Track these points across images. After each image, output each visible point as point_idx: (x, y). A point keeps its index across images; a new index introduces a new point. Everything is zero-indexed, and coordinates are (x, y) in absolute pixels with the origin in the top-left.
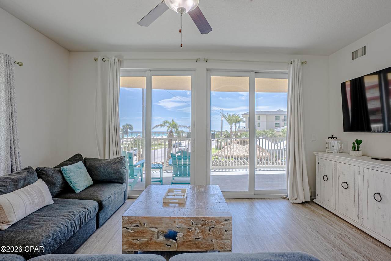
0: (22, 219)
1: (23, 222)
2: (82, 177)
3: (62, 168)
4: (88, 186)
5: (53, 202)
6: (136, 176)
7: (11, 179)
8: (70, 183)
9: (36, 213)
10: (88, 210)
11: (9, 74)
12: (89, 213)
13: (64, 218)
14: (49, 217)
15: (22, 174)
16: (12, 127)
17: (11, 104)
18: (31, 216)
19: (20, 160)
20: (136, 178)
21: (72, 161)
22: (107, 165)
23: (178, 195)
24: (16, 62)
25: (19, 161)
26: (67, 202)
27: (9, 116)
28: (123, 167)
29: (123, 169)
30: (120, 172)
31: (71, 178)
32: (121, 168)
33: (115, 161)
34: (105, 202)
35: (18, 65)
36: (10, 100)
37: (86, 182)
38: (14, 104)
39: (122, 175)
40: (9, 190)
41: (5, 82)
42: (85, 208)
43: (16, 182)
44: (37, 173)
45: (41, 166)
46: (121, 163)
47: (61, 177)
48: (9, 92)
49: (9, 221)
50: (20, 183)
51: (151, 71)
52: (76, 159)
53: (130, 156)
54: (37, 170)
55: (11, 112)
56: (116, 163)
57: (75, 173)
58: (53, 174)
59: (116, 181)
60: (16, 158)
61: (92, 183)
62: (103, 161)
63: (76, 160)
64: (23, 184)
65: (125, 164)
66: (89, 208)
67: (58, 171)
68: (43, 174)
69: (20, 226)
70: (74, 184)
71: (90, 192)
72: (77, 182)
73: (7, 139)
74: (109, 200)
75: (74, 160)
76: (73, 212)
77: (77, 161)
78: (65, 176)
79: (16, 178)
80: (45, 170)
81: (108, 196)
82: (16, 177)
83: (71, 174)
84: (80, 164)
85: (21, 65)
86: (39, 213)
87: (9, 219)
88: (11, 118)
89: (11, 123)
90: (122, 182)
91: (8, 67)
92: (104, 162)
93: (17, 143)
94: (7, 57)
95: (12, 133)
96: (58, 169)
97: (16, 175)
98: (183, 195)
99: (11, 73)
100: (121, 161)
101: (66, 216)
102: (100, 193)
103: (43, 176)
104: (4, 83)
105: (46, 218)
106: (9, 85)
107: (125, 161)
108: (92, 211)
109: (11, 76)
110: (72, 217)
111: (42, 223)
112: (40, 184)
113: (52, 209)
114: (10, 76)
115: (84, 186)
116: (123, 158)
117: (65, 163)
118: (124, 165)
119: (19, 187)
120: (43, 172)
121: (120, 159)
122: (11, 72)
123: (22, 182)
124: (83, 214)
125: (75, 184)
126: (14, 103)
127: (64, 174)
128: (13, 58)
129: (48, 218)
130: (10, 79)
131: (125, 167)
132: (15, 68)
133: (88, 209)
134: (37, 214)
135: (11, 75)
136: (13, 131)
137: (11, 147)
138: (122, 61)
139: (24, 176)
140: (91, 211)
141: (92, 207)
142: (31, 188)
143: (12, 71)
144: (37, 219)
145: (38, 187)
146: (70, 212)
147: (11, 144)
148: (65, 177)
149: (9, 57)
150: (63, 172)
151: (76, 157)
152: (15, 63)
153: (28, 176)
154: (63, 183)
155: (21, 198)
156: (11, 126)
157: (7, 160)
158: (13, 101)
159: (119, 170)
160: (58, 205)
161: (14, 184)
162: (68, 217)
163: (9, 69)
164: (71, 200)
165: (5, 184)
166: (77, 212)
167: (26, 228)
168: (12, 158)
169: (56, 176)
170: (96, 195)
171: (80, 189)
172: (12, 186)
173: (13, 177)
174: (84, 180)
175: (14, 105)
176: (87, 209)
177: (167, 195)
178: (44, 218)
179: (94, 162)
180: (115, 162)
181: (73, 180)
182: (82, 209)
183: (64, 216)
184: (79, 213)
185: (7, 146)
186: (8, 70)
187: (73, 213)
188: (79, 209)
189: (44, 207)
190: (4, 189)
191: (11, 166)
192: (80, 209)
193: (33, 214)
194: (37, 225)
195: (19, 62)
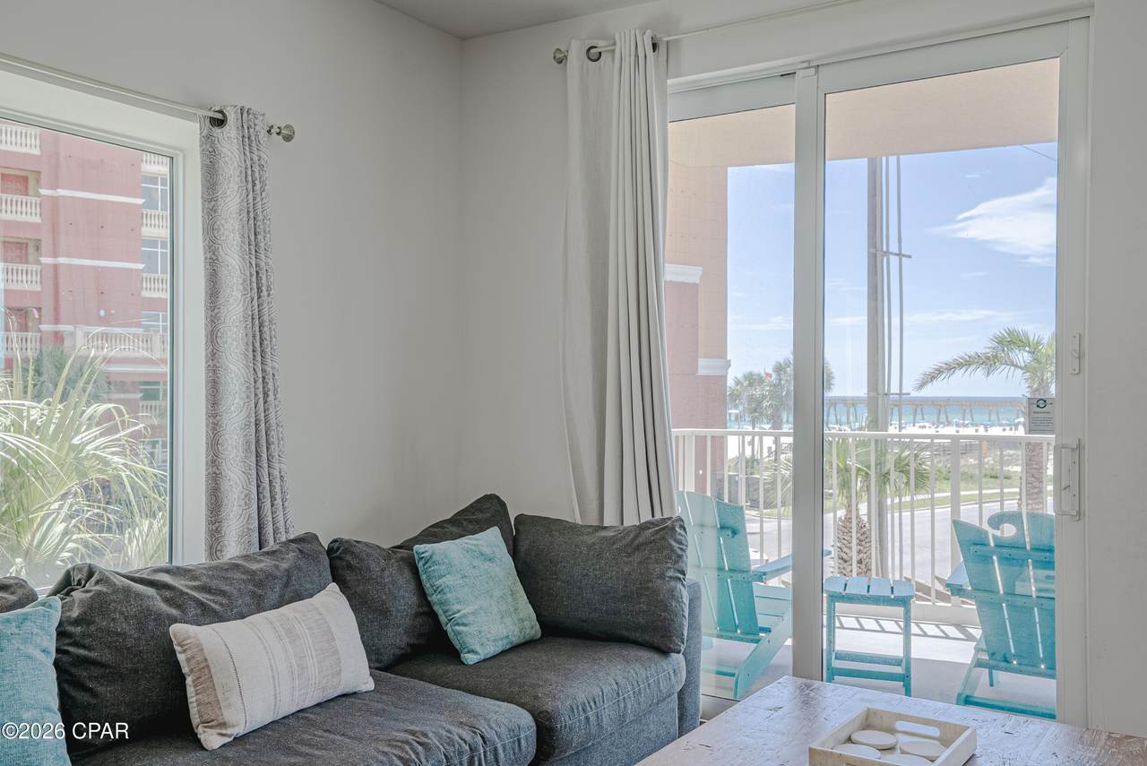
0: (265, 727)
1: (266, 735)
2: (491, 597)
3: (416, 547)
4: (516, 640)
5: (370, 685)
6: (768, 630)
7: (246, 571)
8: (443, 619)
9: (307, 715)
10: (485, 742)
11: (250, 178)
12: (490, 757)
13: (386, 749)
14: (343, 735)
15: (283, 559)
16: (261, 380)
17: (259, 289)
18: (292, 721)
19: (286, 504)
20: (764, 643)
21: (465, 523)
22: (599, 556)
23: (906, 748)
24: (272, 127)
25: (284, 509)
26: (417, 693)
27: (254, 336)
28: (670, 573)
29: (672, 583)
30: (655, 592)
31: (449, 595)
32: (662, 576)
33: (637, 537)
34: (567, 721)
35: (280, 137)
36: (254, 278)
37: (508, 621)
38: (269, 289)
39: (666, 608)
40: (235, 610)
41: (241, 210)
42: (473, 729)
43: (259, 584)
44: (331, 559)
45: (346, 537)
46: (660, 550)
47: (412, 586)
48: (253, 248)
49: (226, 720)
50: (272, 589)
51: (817, 72)
52: (480, 516)
53: (731, 522)
54: (330, 551)
55: (257, 322)
56: (638, 548)
57: (464, 577)
58: (383, 570)
59: (637, 636)
60: (273, 498)
61: (533, 632)
62: (589, 534)
63: (477, 521)
64: (281, 596)
65: (680, 557)
66: (490, 734)
67: (402, 559)
68: (350, 567)
69: (253, 747)
70: (458, 624)
71: (514, 667)
72: (471, 618)
73: (247, 425)
74: (587, 719)
75: (470, 521)
76: (425, 735)
77: (481, 526)
78: (428, 585)
79: (261, 570)
80: (356, 550)
81: (582, 697)
82: (262, 565)
83: (448, 581)
84: (491, 539)
85: (288, 138)
86: (319, 714)
87: (228, 715)
88: (258, 345)
89: (259, 365)
90: (663, 647)
91: (248, 154)
92: (589, 540)
93: (276, 442)
94: (245, 115)
95: (261, 401)
96: (404, 553)
97: (262, 561)
98: (932, 754)
99: (257, 175)
100: (663, 538)
101: (395, 746)
102: (552, 677)
103: (350, 577)
104: (237, 213)
105: (332, 736)
106: (252, 222)
107: (680, 543)
108: (500, 751)
109: (258, 187)
110: (417, 754)
111: (316, 752)
112: (331, 604)
113: (360, 710)
114: (254, 185)
115: (495, 640)
116: (673, 529)
117: (435, 533)
118: (677, 562)
119: (267, 603)
120: (348, 557)
121: (657, 532)
122: (256, 169)
123: (277, 589)
124: (461, 753)
125: (464, 625)
126: (268, 286)
127: (424, 577)
128: (263, 115)
129: (338, 737)
130: (254, 199)
131: (683, 573)
132: (271, 150)
133: (487, 735)
134: (312, 716)
135: (257, 182)
136: (266, 395)
137: (258, 455)
138: (677, 41)
139: (285, 565)
140: (496, 749)
141: (503, 731)
142: (297, 615)
143: (262, 166)
144: (306, 737)
145: (320, 614)
146: (413, 733)
147: (257, 442)
148: (427, 592)
149: (251, 116)
150: (420, 565)
151: (481, 511)
152: (269, 132)
153: (299, 568)
154: (417, 615)
155: (263, 643)
156: (260, 375)
157: (246, 504)
158: (264, 281)
159: (650, 585)
160: (384, 697)
161: (254, 593)
162: (403, 749)
163: (252, 160)
164: (434, 687)
165: (226, 588)
166: (440, 738)
167: (265, 759)
168: (261, 496)
169: (394, 583)
170: (533, 686)
171: (477, 648)
172: (248, 600)
173: (255, 566)
174: (500, 611)
175: (269, 294)
176: (482, 737)
177: (849, 740)
178: (326, 734)
179: (552, 536)
180: (637, 542)
181: (456, 607)
182: (460, 731)
183: (390, 743)
184: (448, 744)
185: (247, 450)
186: (249, 163)
187: (423, 739)
188: (449, 727)
189: (339, 696)
190: (221, 605)
191: (259, 525)
192: (453, 729)
193: (301, 715)
194: (300, 754)
195: (283, 126)
